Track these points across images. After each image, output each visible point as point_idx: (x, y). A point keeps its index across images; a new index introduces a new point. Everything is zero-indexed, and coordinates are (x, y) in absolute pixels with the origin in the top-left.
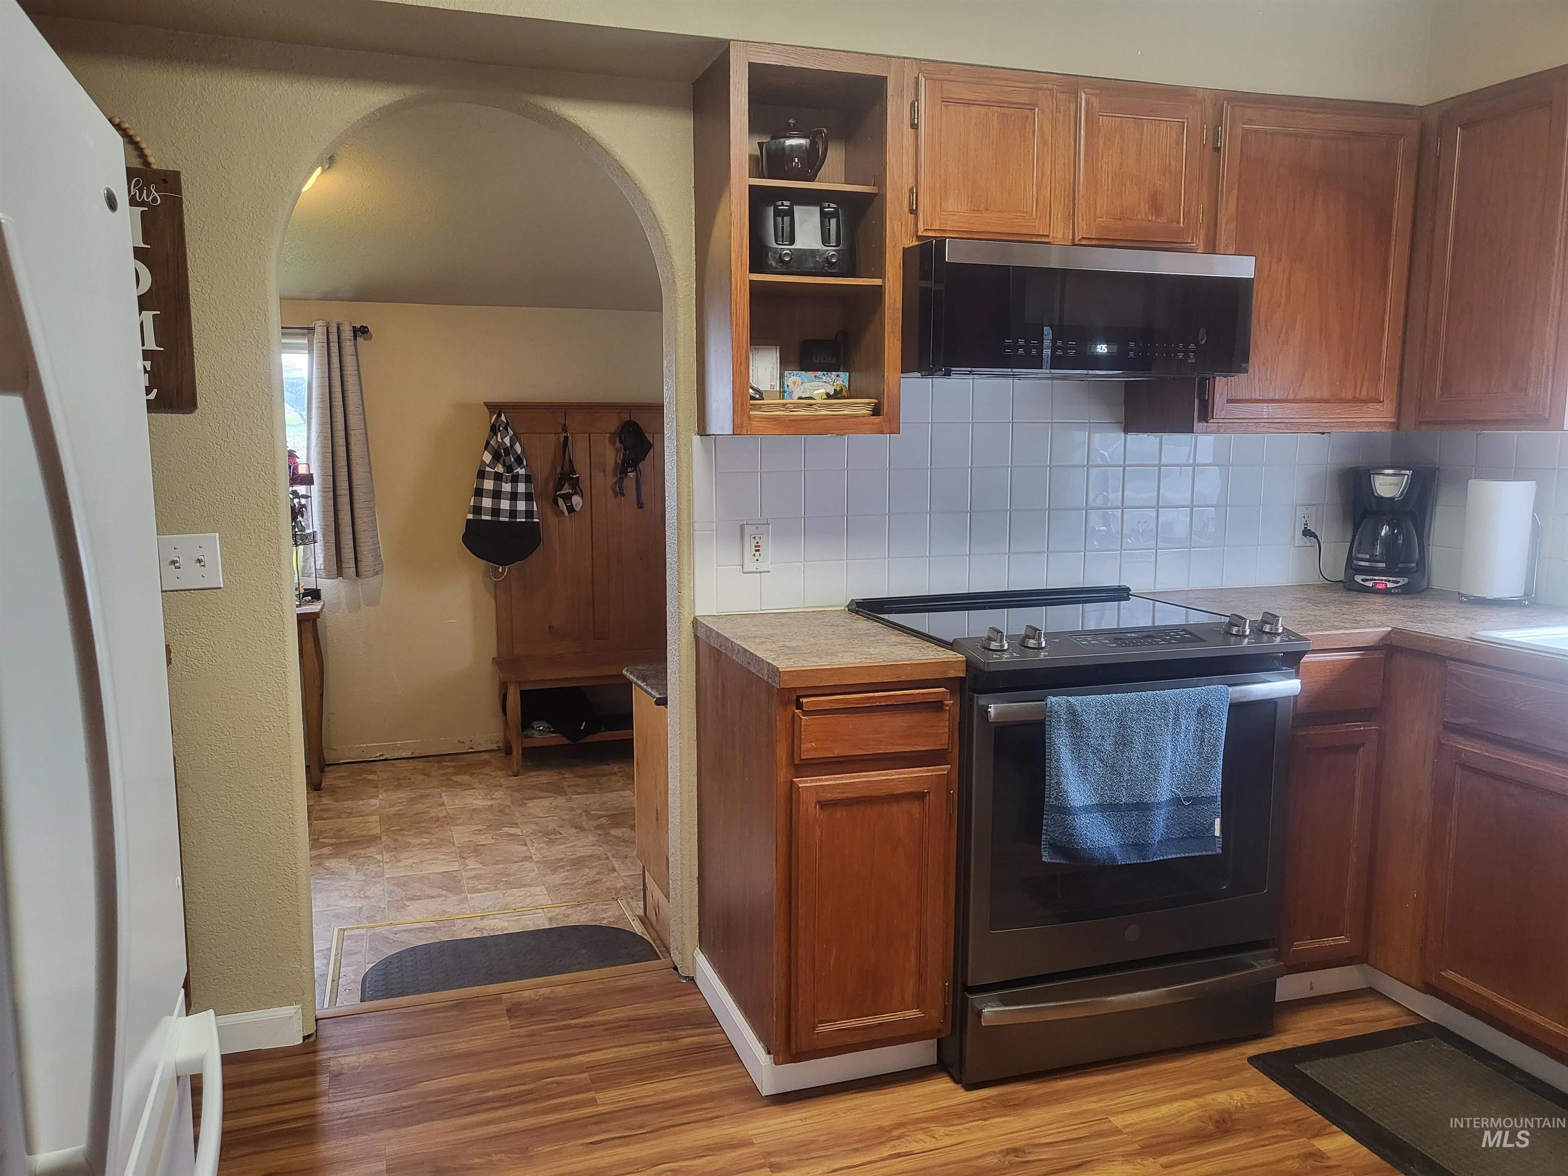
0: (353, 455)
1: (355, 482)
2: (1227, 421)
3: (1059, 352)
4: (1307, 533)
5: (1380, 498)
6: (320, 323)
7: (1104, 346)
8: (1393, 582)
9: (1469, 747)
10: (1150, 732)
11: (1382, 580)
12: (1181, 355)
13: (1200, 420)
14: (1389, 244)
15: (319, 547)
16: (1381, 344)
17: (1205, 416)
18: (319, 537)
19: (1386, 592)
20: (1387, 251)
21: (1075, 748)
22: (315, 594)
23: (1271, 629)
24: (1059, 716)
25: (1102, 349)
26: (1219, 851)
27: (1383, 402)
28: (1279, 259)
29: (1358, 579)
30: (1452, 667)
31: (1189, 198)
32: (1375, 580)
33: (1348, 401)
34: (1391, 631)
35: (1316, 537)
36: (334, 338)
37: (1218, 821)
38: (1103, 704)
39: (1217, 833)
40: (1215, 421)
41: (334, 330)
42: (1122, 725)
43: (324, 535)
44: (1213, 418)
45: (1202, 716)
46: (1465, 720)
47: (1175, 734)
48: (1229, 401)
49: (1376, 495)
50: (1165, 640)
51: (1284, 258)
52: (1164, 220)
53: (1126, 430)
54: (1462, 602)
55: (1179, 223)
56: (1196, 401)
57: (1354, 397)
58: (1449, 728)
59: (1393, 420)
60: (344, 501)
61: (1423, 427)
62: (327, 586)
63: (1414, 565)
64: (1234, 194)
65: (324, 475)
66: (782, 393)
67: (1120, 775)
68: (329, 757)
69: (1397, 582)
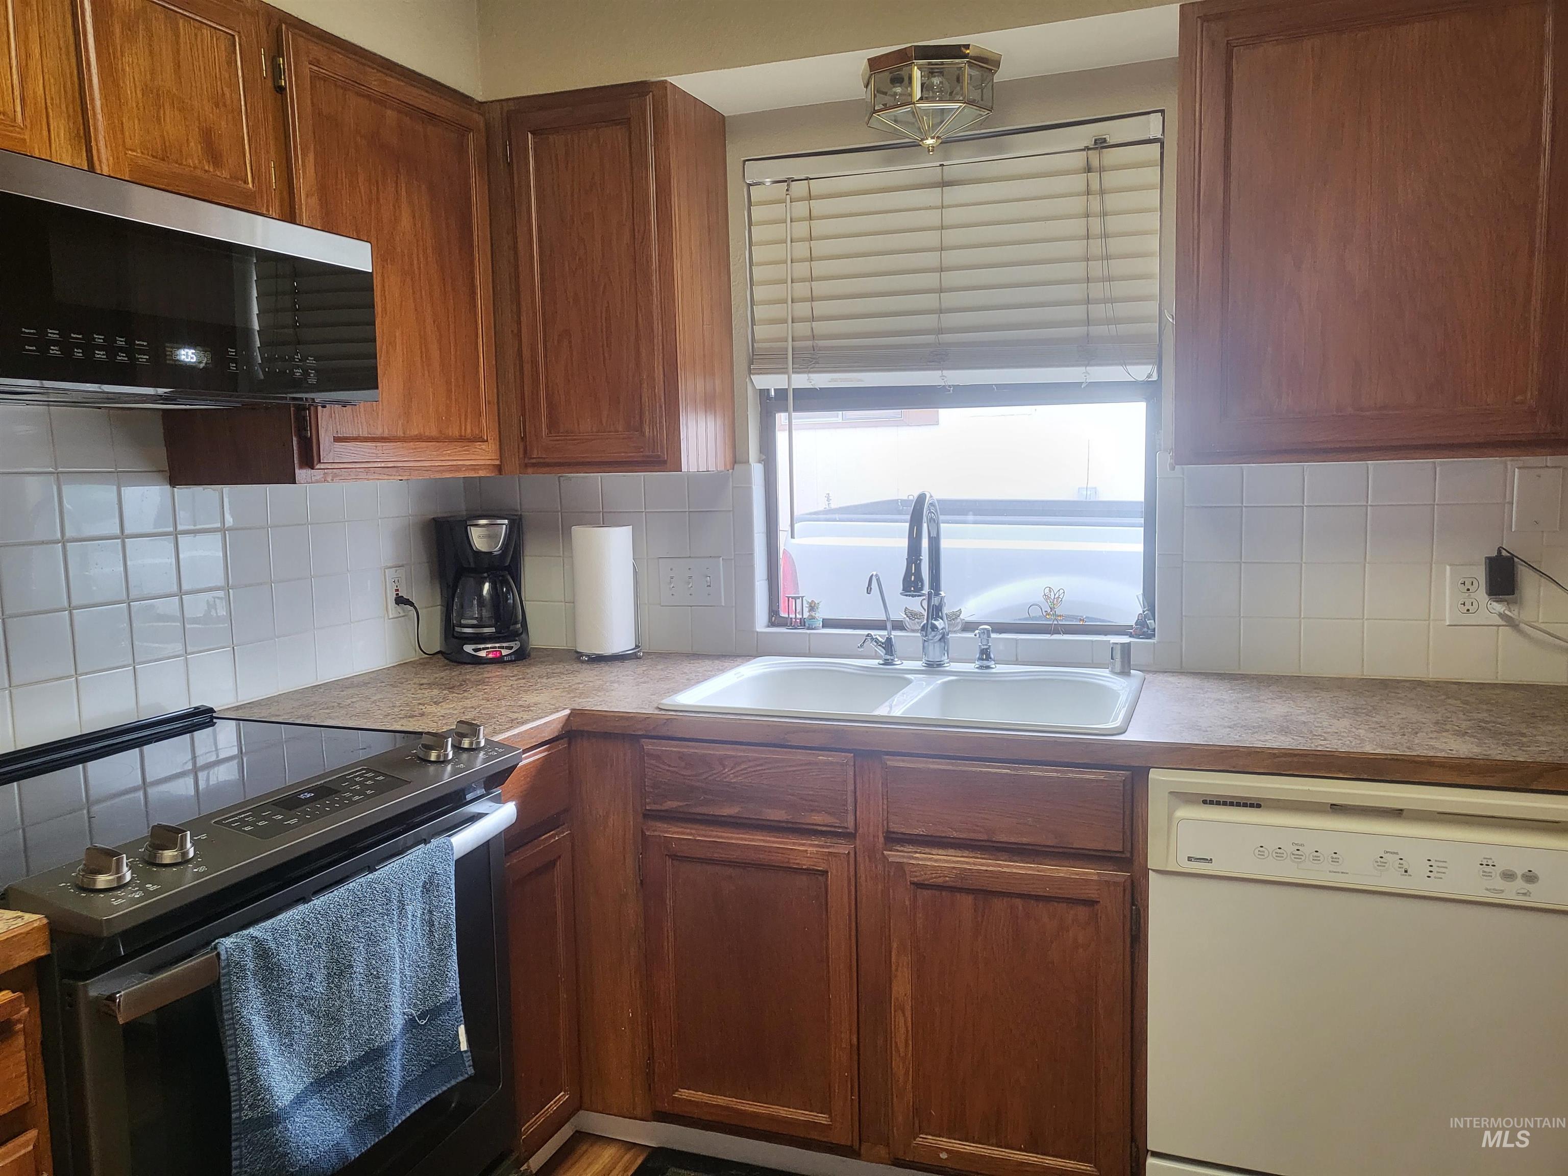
2: (336, 466)
3: (121, 357)
4: (400, 600)
5: (479, 553)
7: (190, 352)
8: (507, 648)
9: (675, 833)
10: (372, 940)
11: (495, 647)
12: (298, 372)
13: (301, 467)
14: (472, 254)
16: (478, 372)
17: (309, 459)
19: (498, 661)
20: (472, 263)
21: (272, 1011)
23: (471, 743)
24: (243, 969)
25: (188, 355)
26: (471, 1071)
27: (487, 441)
29: (468, 648)
30: (649, 746)
31: (256, 148)
32: (488, 648)
33: (456, 440)
34: (570, 714)
35: (412, 604)
37: (462, 1030)
38: (304, 923)
39: (464, 1046)
40: (322, 466)
42: (335, 945)
44: (319, 462)
45: (428, 891)
46: (670, 804)
47: (402, 928)
48: (337, 439)
49: (475, 549)
50: (356, 793)
52: (225, 174)
53: (174, 481)
54: (583, 662)
55: (246, 182)
56: (294, 439)
57: (461, 436)
58: (648, 815)
59: (498, 462)
61: (530, 470)
63: (519, 626)
64: (311, 156)
67: (339, 1021)
69: (511, 648)
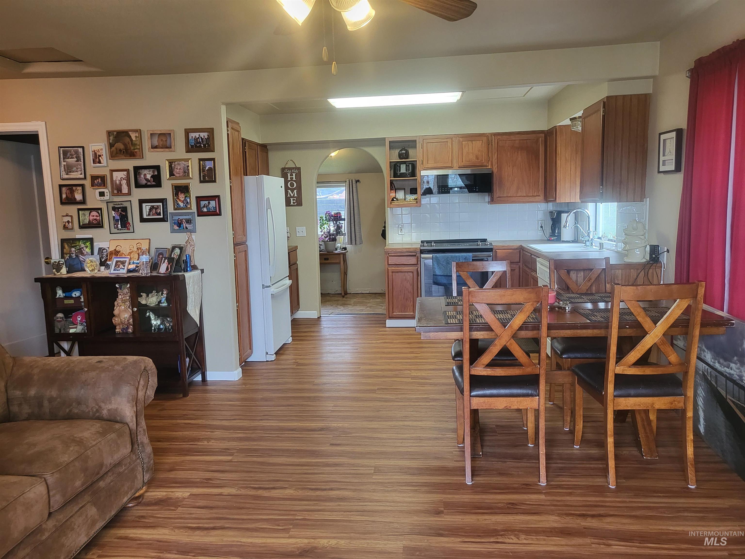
0: (355, 213)
1: (355, 220)
2: (498, 201)
3: (443, 190)
4: (541, 227)
6: (348, 180)
12: (474, 189)
14: (539, 161)
15: (346, 236)
16: (539, 183)
17: (492, 201)
18: (346, 234)
20: (539, 163)
21: (437, 264)
22: (345, 249)
24: (434, 258)
27: (540, 196)
28: (510, 166)
31: (485, 156)
33: (531, 196)
34: (520, 245)
36: (351, 183)
38: (443, 256)
41: (351, 181)
42: (447, 260)
43: (348, 234)
44: (494, 201)
45: (465, 259)
48: (498, 197)
51: (511, 166)
52: (479, 161)
55: (483, 161)
56: (490, 198)
59: (543, 200)
60: (353, 225)
62: (349, 247)
64: (496, 154)
65: (348, 218)
66: (405, 200)
67: (448, 270)
68: (348, 291)
